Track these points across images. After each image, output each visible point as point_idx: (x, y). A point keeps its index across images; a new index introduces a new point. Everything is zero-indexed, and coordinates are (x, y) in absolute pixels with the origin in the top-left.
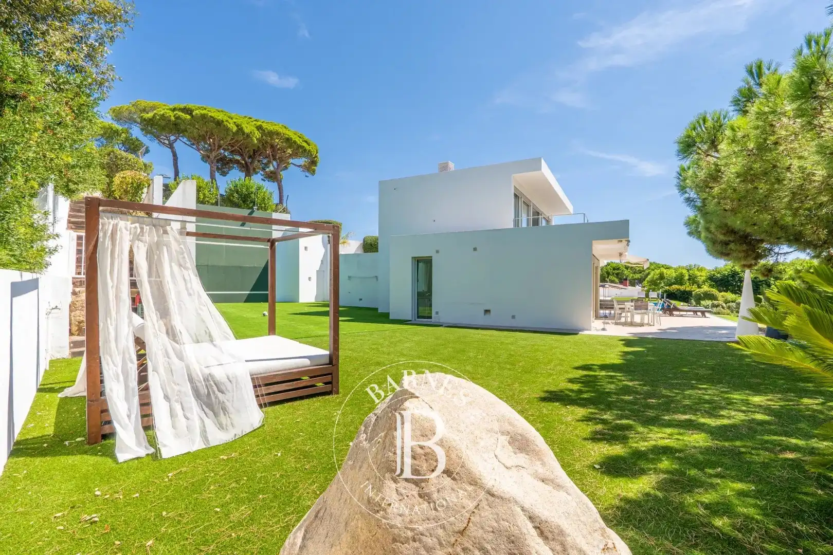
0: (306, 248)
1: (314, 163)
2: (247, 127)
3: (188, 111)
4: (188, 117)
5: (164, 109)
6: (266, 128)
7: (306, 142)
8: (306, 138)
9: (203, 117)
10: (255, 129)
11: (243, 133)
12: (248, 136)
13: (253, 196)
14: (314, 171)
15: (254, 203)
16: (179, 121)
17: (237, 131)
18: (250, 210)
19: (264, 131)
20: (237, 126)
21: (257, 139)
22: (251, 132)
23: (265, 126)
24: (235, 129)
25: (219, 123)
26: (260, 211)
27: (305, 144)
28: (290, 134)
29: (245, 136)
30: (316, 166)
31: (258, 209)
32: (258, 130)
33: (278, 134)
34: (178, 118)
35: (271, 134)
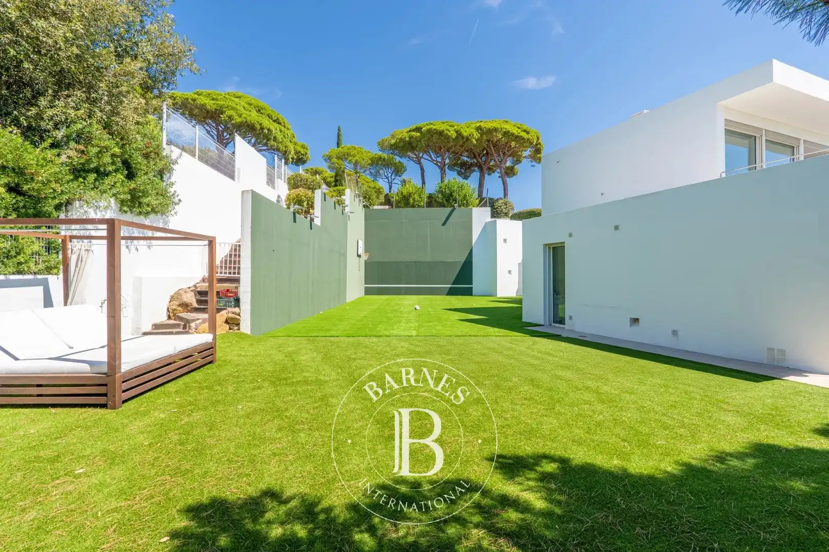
0: (505, 240)
1: (538, 151)
2: (466, 131)
3: (418, 129)
4: (419, 134)
5: (403, 132)
6: (485, 127)
7: (525, 131)
8: (525, 127)
9: (429, 131)
10: (475, 131)
11: (463, 137)
12: (468, 139)
13: (454, 194)
14: (540, 159)
15: (456, 201)
16: (412, 140)
17: (457, 137)
18: (451, 208)
19: (483, 130)
20: (457, 132)
21: (476, 140)
22: (470, 135)
23: (483, 124)
24: (454, 135)
25: (441, 133)
26: (462, 207)
27: (523, 134)
28: (508, 127)
29: (465, 140)
30: (540, 153)
31: (459, 206)
32: (478, 131)
33: (496, 130)
34: (411, 137)
35: (491, 131)
